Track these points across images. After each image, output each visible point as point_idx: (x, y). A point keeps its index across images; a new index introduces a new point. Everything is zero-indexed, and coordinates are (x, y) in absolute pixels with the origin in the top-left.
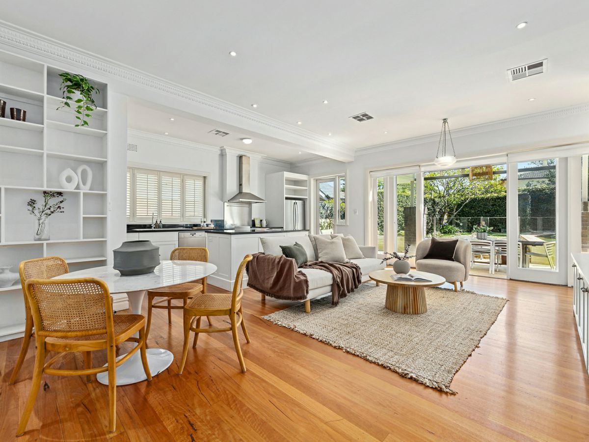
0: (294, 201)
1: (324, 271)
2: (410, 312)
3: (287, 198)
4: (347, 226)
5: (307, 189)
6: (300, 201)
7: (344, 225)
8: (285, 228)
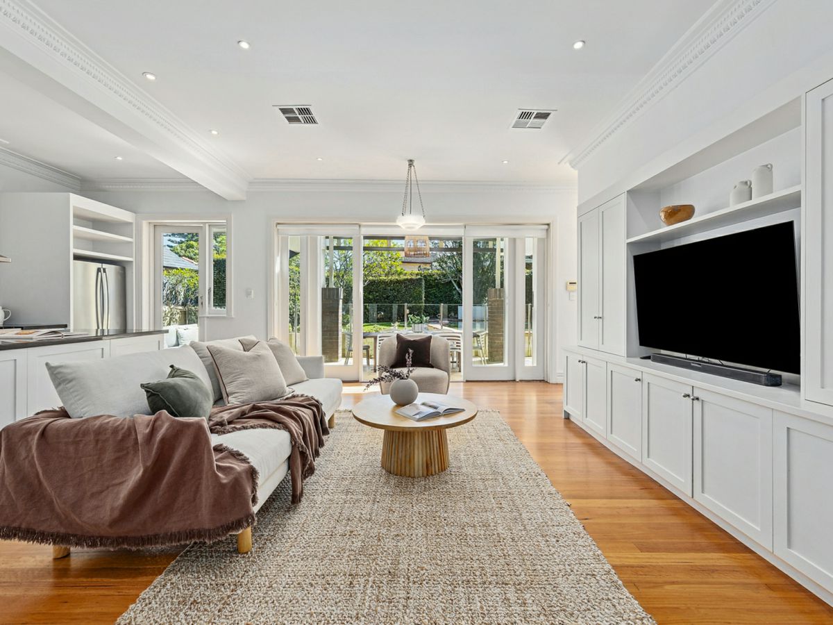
0: (99, 265)
1: (272, 430)
2: (435, 472)
3: (77, 257)
4: (232, 318)
5: (131, 243)
6: (113, 266)
7: (224, 318)
8: (71, 327)
